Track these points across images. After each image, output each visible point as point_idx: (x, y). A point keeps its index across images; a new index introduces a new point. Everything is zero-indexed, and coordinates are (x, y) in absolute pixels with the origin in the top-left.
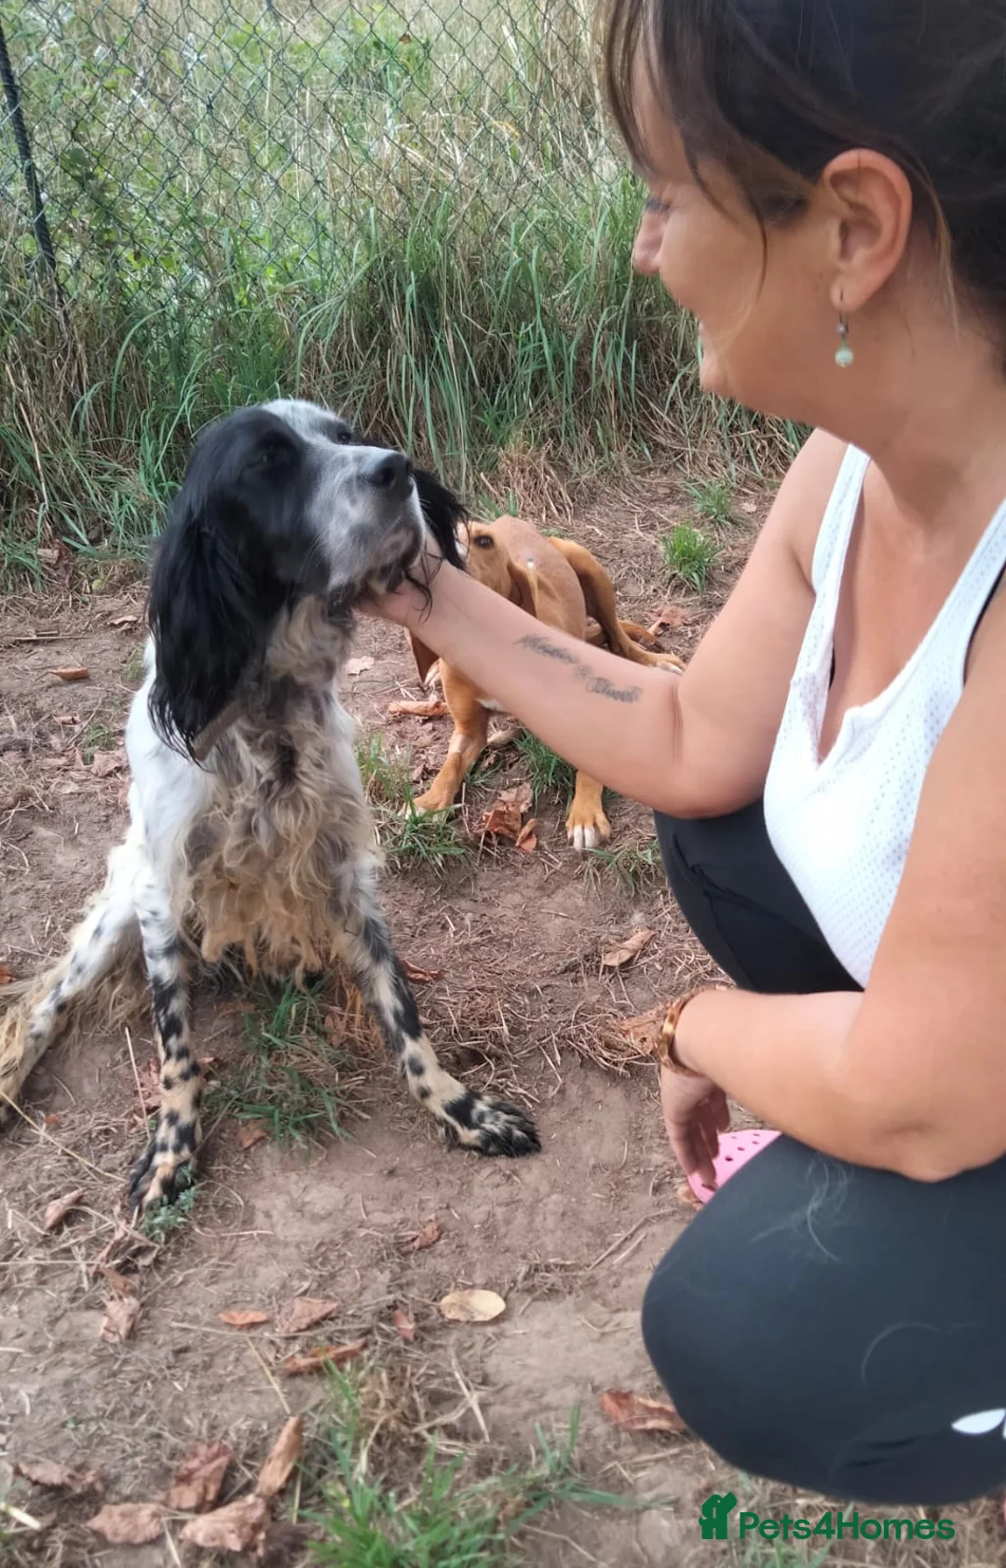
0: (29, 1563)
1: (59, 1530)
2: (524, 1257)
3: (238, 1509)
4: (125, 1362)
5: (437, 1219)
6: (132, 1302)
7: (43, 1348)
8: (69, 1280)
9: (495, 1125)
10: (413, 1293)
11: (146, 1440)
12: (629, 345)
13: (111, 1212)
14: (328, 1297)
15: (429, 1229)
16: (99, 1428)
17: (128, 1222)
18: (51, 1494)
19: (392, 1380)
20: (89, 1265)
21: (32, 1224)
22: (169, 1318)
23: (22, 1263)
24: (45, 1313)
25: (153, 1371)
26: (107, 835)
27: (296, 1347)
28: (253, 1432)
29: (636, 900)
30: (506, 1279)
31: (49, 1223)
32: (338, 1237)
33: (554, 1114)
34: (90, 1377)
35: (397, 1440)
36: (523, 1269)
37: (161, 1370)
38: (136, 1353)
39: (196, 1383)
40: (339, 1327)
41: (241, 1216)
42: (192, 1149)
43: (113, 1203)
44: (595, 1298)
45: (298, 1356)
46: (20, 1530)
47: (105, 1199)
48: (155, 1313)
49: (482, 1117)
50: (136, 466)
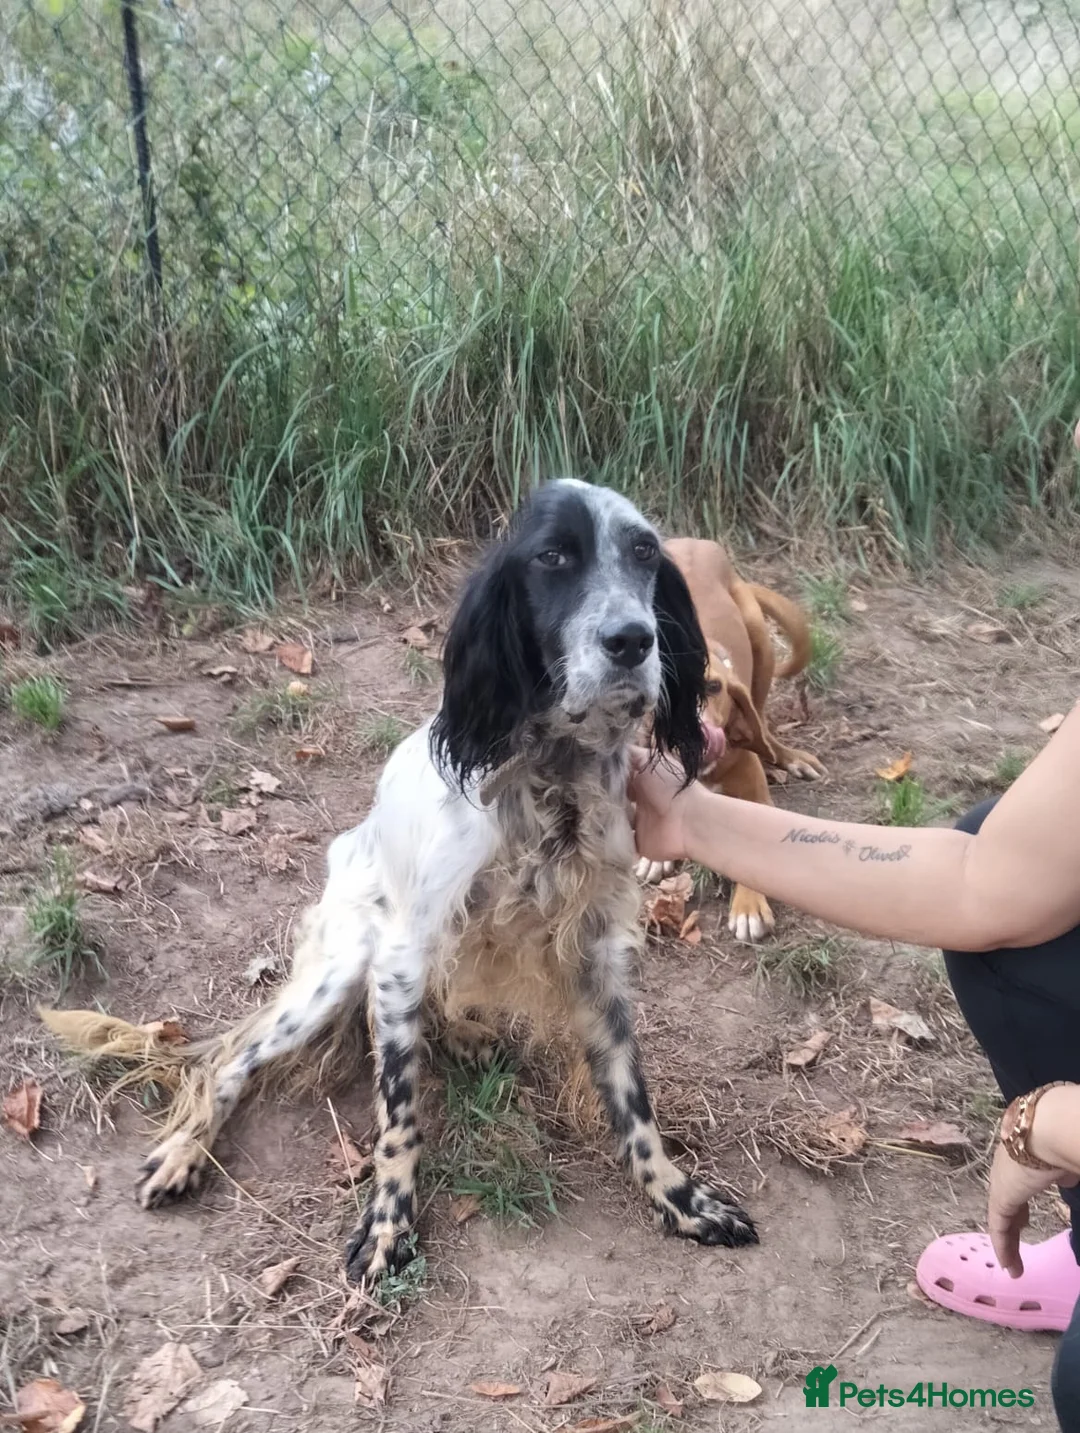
2: (767, 1344)
5: (667, 1303)
6: (380, 1369)
7: (298, 1410)
8: (298, 1347)
9: (716, 1214)
10: (664, 1372)
12: (740, 425)
13: (336, 1280)
14: (579, 1373)
15: (664, 1313)
17: (358, 1291)
20: (324, 1332)
21: (254, 1289)
22: (417, 1384)
23: (252, 1326)
24: (288, 1377)
26: (253, 897)
27: (563, 1418)
29: (807, 1001)
30: (754, 1364)
31: (271, 1288)
32: (570, 1316)
33: (762, 1208)
36: (772, 1355)
38: (396, 1418)
40: (602, 1401)
41: (468, 1292)
42: (411, 1221)
43: (333, 1272)
47: (320, 1269)
48: (402, 1381)
49: (701, 1205)
50: (227, 506)
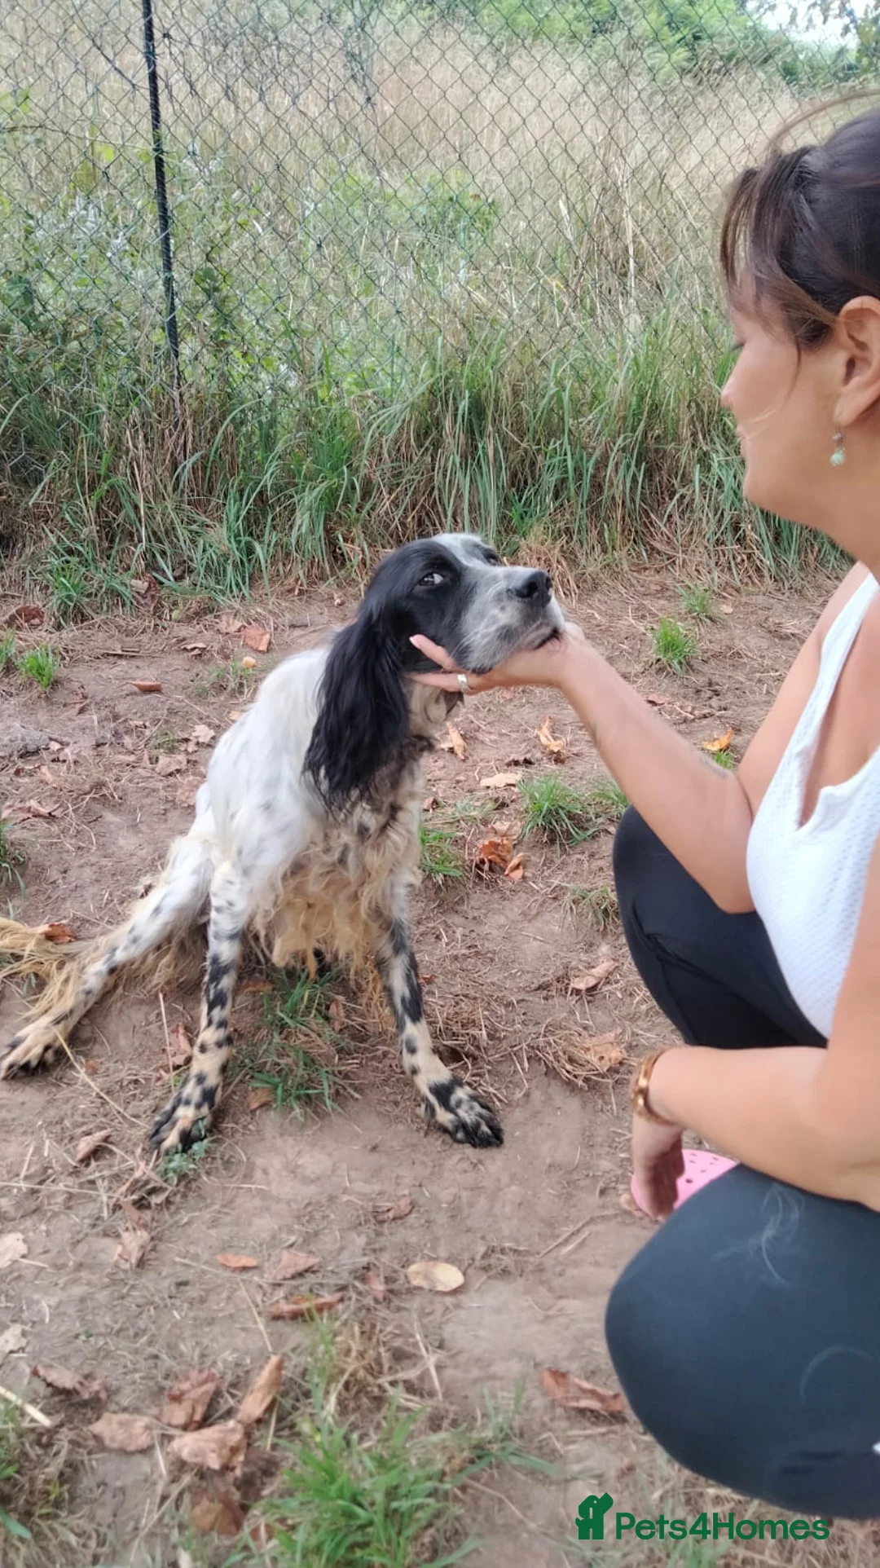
0: (38, 1456)
1: (64, 1430)
2: (483, 1238)
3: (220, 1431)
4: (133, 1287)
5: (410, 1194)
6: (144, 1235)
7: (64, 1266)
8: (91, 1209)
9: (468, 1114)
10: (385, 1258)
11: (145, 1359)
12: (638, 465)
13: (133, 1153)
14: (311, 1252)
15: (404, 1204)
16: (106, 1343)
17: (147, 1164)
18: (62, 1397)
19: (363, 1333)
20: (110, 1197)
21: (65, 1155)
22: (173, 1252)
23: (54, 1188)
24: (68, 1236)
25: (157, 1299)
26: (164, 826)
27: (281, 1293)
28: (237, 1365)
29: (604, 934)
30: (466, 1256)
31: (80, 1156)
32: (324, 1200)
33: (518, 1114)
34: (103, 1296)
35: (363, 1388)
36: (482, 1249)
37: (163, 1299)
38: (143, 1280)
39: (191, 1314)
40: (319, 1281)
41: (243, 1170)
42: (211, 1107)
43: (135, 1145)
44: (542, 1283)
45: (283, 1302)
46: (33, 1425)
47: (129, 1140)
48: (162, 1247)
49: (459, 1104)
50: (221, 521)
